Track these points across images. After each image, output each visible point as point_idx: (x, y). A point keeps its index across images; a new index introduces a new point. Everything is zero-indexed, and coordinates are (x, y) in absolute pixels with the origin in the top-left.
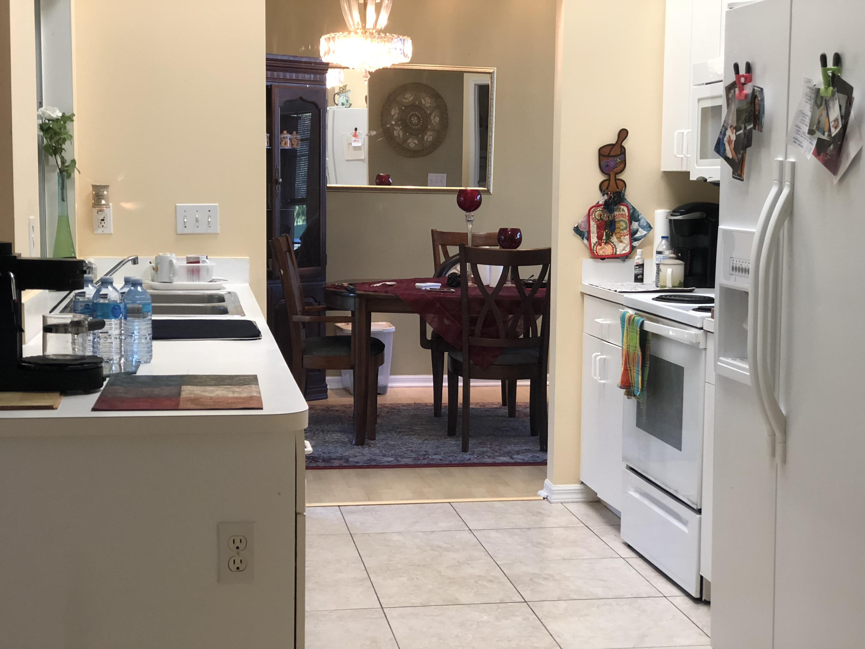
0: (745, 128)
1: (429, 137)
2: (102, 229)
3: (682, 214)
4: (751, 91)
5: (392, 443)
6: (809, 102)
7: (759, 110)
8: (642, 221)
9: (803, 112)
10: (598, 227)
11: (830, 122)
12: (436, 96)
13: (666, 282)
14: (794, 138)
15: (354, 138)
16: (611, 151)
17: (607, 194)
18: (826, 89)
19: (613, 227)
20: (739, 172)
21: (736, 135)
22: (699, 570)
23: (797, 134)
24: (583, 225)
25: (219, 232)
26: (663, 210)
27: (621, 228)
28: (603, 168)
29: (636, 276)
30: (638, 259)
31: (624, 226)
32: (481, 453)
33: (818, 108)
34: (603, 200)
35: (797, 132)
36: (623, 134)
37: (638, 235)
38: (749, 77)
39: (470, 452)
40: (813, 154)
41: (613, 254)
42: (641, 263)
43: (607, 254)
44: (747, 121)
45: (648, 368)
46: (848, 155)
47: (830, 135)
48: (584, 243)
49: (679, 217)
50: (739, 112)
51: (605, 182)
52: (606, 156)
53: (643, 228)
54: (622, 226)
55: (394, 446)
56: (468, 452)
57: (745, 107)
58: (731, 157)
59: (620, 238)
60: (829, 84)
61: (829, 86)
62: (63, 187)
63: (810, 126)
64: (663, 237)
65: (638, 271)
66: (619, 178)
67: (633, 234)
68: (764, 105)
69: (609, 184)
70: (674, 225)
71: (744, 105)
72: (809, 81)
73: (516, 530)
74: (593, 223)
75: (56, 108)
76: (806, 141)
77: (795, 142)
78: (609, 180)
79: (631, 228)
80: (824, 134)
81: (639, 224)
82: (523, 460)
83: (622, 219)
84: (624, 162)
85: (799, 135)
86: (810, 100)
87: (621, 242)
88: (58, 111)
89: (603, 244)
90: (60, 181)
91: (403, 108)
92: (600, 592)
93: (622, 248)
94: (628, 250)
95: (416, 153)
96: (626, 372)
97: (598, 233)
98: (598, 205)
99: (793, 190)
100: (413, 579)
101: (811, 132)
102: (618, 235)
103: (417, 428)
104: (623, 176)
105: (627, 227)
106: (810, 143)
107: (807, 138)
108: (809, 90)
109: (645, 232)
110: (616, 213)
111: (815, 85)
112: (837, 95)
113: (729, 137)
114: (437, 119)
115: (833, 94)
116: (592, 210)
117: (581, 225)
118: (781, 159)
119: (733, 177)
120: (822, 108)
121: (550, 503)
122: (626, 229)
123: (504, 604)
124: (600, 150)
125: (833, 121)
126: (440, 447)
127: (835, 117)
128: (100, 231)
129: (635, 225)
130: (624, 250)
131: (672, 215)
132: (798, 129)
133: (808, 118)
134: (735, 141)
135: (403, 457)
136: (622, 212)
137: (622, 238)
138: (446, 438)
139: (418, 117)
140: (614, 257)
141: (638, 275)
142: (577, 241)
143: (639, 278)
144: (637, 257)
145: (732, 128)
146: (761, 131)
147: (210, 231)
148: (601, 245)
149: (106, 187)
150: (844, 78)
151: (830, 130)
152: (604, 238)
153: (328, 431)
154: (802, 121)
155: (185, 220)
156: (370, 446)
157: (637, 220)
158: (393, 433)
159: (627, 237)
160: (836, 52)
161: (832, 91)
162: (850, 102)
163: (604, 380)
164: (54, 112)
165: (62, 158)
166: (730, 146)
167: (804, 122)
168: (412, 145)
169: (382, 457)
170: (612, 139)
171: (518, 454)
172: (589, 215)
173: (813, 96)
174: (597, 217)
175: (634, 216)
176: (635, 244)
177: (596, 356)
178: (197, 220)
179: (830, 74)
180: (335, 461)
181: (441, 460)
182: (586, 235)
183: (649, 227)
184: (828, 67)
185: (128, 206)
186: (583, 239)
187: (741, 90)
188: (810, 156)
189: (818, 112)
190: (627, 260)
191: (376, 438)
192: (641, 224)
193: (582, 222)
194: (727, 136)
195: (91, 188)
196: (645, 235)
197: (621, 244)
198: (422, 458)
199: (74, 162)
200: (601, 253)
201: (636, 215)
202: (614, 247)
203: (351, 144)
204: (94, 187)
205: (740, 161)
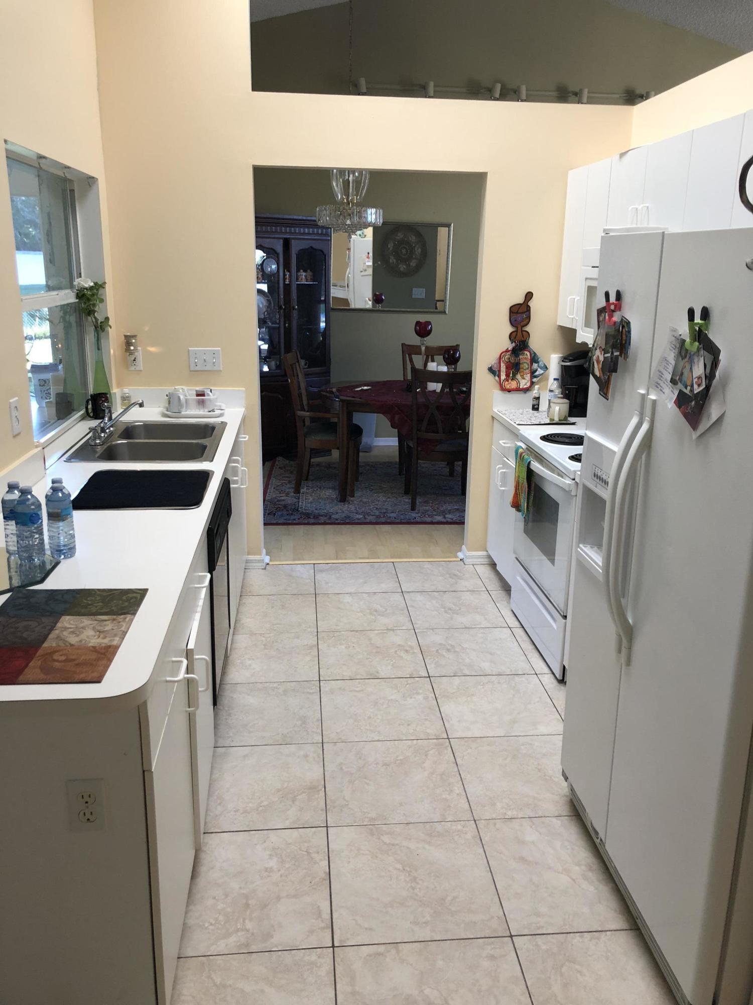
0: (612, 353)
1: (413, 263)
2: (135, 367)
3: (570, 361)
4: (620, 320)
5: (365, 500)
6: (674, 351)
7: (626, 340)
8: (540, 363)
9: (667, 359)
10: (507, 368)
11: (694, 378)
12: (419, 235)
13: (554, 417)
14: (657, 383)
15: (367, 259)
16: (519, 309)
17: (515, 342)
18: (692, 344)
19: (518, 367)
20: (605, 391)
21: (604, 357)
22: (562, 660)
23: (660, 379)
24: (495, 366)
25: (221, 369)
26: (557, 355)
27: (525, 368)
28: (512, 323)
29: (533, 406)
30: (536, 393)
31: (527, 366)
32: (424, 512)
33: (682, 359)
34: (512, 347)
35: (660, 377)
36: (529, 296)
37: (537, 373)
38: (618, 305)
39: (416, 511)
40: (675, 402)
41: (517, 388)
42: (537, 396)
43: (512, 387)
44: (614, 347)
45: (532, 497)
46: (709, 416)
47: (692, 391)
48: (495, 379)
49: (568, 364)
50: (607, 336)
51: (513, 333)
52: (515, 313)
53: (541, 368)
54: (525, 367)
55: (365, 503)
56: (415, 510)
57: (613, 333)
58: (598, 376)
59: (523, 376)
60: (696, 338)
61: (695, 341)
62: (98, 339)
63: (673, 375)
64: (555, 379)
65: (535, 403)
66: (526, 329)
67: (533, 373)
68: (630, 337)
69: (517, 334)
70: (565, 370)
71: (612, 331)
72: (675, 330)
73: (435, 593)
74: (502, 364)
75: (88, 279)
76: (668, 388)
77: (658, 387)
78: (517, 331)
79: (532, 368)
80: (686, 388)
81: (538, 366)
82: (452, 519)
83: (525, 361)
84: (529, 318)
85: (662, 380)
86: (675, 349)
87: (524, 379)
88: (90, 281)
89: (510, 380)
90: (96, 335)
91: (396, 243)
92: (486, 666)
93: (524, 384)
94: (529, 384)
95: (404, 275)
96: (516, 495)
97: (506, 372)
98: (507, 351)
99: (653, 426)
100: (349, 647)
101: (673, 381)
102: (522, 374)
103: (385, 486)
104: (527, 329)
105: (529, 368)
106: (672, 391)
107: (669, 386)
108: (674, 338)
109: (542, 372)
110: (521, 357)
111: (680, 335)
112: (702, 352)
113: (598, 357)
114: (420, 250)
115: (698, 350)
116: (503, 354)
117: (493, 366)
118: (642, 391)
119: (600, 393)
120: (686, 360)
121: (464, 564)
122: (528, 368)
123: (412, 679)
124: (511, 308)
125: (697, 377)
126: (397, 505)
127: (699, 375)
128: (133, 368)
129: (535, 366)
130: (525, 385)
131: (563, 361)
132: (661, 375)
133: (671, 366)
134: (603, 362)
135: (368, 514)
136: (525, 356)
137: (525, 376)
138: (403, 496)
139: (406, 249)
140: (518, 390)
141: (535, 405)
142: (490, 377)
143: (536, 408)
144: (534, 392)
145: (601, 350)
146: (626, 360)
147: (215, 368)
148: (508, 381)
149: (134, 337)
150: (711, 336)
151: (692, 386)
152: (511, 375)
153: (324, 488)
154: (666, 368)
155: (196, 361)
156: (349, 503)
157: (537, 362)
158: (368, 491)
159: (529, 375)
160: (705, 305)
161: (698, 347)
162: (715, 363)
163: (504, 487)
164: (86, 283)
165: (95, 318)
166: (598, 365)
167: (667, 370)
168: (402, 269)
169: (355, 514)
170: (520, 300)
171: (450, 513)
172: (500, 358)
173: (678, 346)
174: (506, 360)
175: (534, 359)
176: (535, 380)
177: (499, 469)
178: (205, 360)
179: (697, 329)
180: (321, 517)
181: (395, 518)
182: (497, 373)
183: (546, 368)
184: (695, 321)
185: (152, 349)
186: (495, 376)
187: (611, 316)
188: (671, 405)
189: (681, 363)
190: (527, 392)
191: (355, 495)
192: (539, 365)
193: (495, 363)
194: (596, 355)
195: (124, 337)
196: (542, 374)
197: (523, 380)
198: (382, 516)
199: (107, 319)
200: (508, 387)
201: (536, 359)
202: (518, 383)
203: (365, 263)
204: (125, 336)
205: (606, 383)
